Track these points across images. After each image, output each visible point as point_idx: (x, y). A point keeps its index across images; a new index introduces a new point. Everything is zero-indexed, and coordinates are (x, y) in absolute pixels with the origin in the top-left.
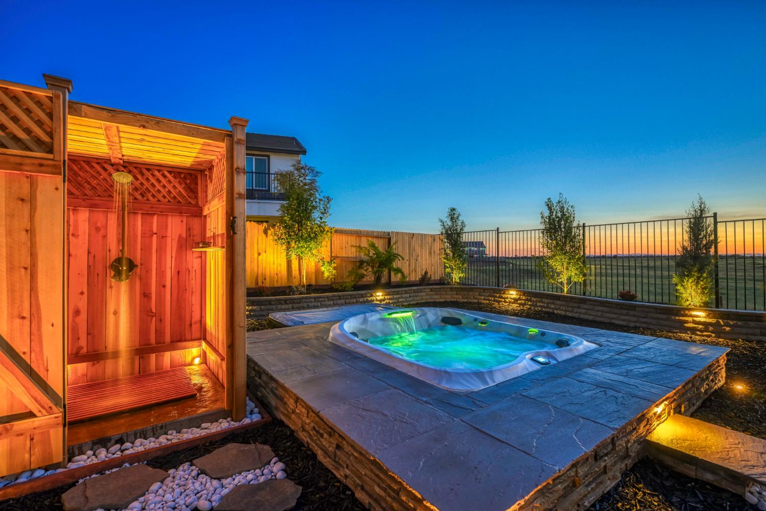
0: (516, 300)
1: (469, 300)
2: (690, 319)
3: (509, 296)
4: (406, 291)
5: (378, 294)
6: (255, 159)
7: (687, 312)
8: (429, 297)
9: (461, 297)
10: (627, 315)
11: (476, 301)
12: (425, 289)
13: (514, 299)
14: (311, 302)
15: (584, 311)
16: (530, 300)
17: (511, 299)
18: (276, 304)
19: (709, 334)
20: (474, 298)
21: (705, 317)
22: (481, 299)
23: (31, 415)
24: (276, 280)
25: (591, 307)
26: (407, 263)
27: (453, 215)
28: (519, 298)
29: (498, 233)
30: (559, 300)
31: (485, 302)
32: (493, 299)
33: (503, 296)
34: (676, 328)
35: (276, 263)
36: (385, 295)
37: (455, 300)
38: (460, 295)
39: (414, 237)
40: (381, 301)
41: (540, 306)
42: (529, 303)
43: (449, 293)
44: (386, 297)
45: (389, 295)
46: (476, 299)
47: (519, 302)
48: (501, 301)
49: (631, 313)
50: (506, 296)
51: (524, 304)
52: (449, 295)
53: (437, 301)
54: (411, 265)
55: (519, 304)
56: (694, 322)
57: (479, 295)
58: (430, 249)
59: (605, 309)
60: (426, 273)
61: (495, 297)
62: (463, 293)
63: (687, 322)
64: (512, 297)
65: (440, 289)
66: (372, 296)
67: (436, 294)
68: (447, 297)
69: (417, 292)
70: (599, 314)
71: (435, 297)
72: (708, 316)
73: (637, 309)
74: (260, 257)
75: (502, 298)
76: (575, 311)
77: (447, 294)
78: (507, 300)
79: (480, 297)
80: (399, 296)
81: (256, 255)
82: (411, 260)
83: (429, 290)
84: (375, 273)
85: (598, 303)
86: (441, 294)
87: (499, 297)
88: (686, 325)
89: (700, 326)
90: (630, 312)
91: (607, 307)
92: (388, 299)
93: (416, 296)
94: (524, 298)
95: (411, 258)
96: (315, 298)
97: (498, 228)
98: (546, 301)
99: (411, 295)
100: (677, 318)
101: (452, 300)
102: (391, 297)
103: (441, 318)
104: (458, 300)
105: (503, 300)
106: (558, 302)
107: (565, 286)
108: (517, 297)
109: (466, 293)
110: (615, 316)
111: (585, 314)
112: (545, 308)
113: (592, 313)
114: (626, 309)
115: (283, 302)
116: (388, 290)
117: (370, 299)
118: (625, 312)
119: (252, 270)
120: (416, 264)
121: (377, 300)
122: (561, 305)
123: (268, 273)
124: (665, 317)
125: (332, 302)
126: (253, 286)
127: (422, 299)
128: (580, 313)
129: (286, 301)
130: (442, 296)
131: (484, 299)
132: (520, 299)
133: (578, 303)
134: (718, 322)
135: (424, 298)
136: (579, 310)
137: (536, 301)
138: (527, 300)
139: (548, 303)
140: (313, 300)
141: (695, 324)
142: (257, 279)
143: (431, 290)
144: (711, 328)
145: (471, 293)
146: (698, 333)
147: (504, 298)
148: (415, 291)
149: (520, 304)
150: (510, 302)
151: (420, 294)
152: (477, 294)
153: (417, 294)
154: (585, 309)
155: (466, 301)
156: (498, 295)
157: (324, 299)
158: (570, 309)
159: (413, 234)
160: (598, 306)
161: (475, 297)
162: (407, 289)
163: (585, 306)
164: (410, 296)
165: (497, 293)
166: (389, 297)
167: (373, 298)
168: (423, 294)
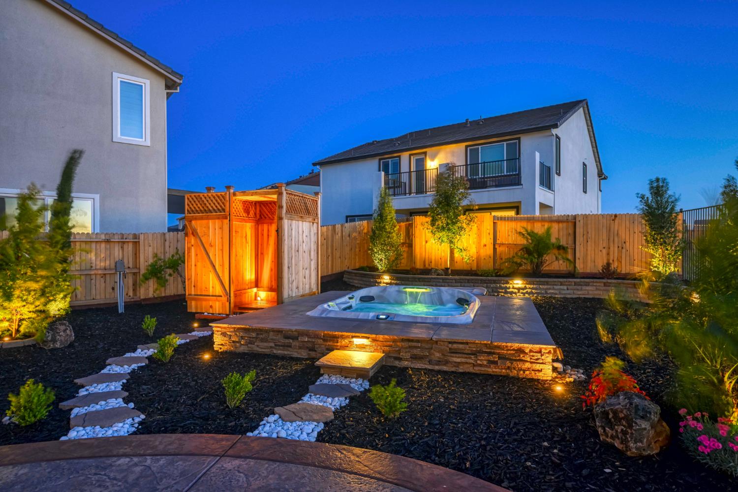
4: (561, 282)
5: (516, 282)
6: (507, 144)
14: (439, 282)
26: (604, 251)
27: (658, 189)
35: (440, 249)
36: (527, 284)
39: (617, 219)
40: (519, 289)
44: (527, 286)
45: (534, 284)
52: (631, 292)
60: (608, 264)
65: (620, 284)
66: (508, 283)
69: (581, 285)
74: (428, 244)
80: (549, 287)
81: (424, 243)
83: (603, 285)
92: (530, 288)
93: (578, 290)
95: (611, 244)
96: (443, 279)
99: (571, 287)
102: (536, 286)
103: (456, 298)
116: (529, 279)
117: (504, 286)
121: (513, 288)
125: (459, 284)
127: (588, 294)
129: (419, 279)
135: (590, 292)
151: (584, 288)
153: (579, 287)
157: (451, 281)
159: (616, 216)
164: (568, 289)
166: (530, 286)
167: (508, 286)
168: (587, 288)
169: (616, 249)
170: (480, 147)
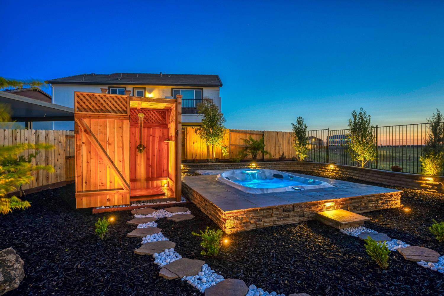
0: (333, 170)
1: (308, 170)
2: (424, 182)
3: (330, 168)
4: (269, 163)
5: (253, 164)
6: (195, 91)
7: (423, 178)
8: (283, 167)
9: (303, 168)
10: (390, 179)
11: (311, 171)
12: (281, 163)
13: (332, 170)
14: (217, 167)
15: (368, 177)
16: (341, 171)
17: (331, 169)
18: (200, 167)
19: (434, 190)
20: (310, 169)
21: (433, 181)
22: (314, 170)
23: (122, 189)
24: (201, 156)
25: (372, 174)
26: (274, 148)
27: (300, 121)
29: (328, 131)
30: (356, 171)
31: (316, 171)
32: (321, 170)
33: (327, 168)
34: (416, 187)
35: (202, 148)
36: (257, 165)
37: (299, 170)
38: (303, 167)
40: (254, 168)
41: (346, 174)
42: (340, 172)
43: (296, 166)
45: (259, 165)
46: (312, 169)
47: (335, 171)
48: (325, 171)
49: (393, 178)
50: (328, 168)
51: (338, 173)
53: (289, 170)
54: (276, 149)
55: (335, 172)
56: (427, 184)
57: (313, 167)
59: (379, 176)
60: (283, 154)
61: (322, 168)
62: (304, 166)
63: (422, 184)
64: (331, 168)
65: (291, 163)
66: (249, 165)
67: (288, 166)
68: (294, 168)
69: (276, 164)
70: (376, 178)
71: (288, 167)
72: (434, 180)
73: (396, 176)
74: (194, 145)
75: (326, 169)
76: (363, 177)
77: (294, 166)
78: (328, 170)
79: (313, 169)
80: (265, 166)
81: (192, 144)
84: (253, 153)
85: (375, 173)
86: (291, 166)
87: (325, 169)
88: (422, 185)
89: (430, 186)
90: (392, 177)
91: (381, 175)
92: (258, 167)
93: (275, 167)
94: (338, 169)
95: (276, 146)
96: (219, 165)
97: (328, 128)
98: (349, 171)
99: (273, 166)
100: (417, 181)
101: (298, 170)
102: (260, 166)
103: (273, 175)
104: (301, 170)
105: (326, 170)
106: (355, 172)
107: (363, 162)
108: (334, 169)
109: (306, 166)
110: (384, 180)
111: (369, 178)
112: (348, 175)
113: (372, 178)
114: (390, 176)
115: (203, 166)
116: (258, 163)
117: (248, 167)
118: (389, 177)
119: (190, 151)
120: (279, 149)
121: (252, 168)
122: (357, 173)
123: (198, 153)
124: (410, 180)
125: (227, 168)
126: (191, 159)
128: (366, 178)
129: (205, 166)
130: (292, 167)
131: (316, 170)
132: (335, 170)
133: (366, 172)
134: (440, 184)
135: (280, 168)
136: (366, 176)
137: (344, 171)
138: (339, 170)
139: (350, 172)
140: (218, 166)
141: (427, 185)
142: (193, 156)
143: (285, 164)
144: (436, 187)
145: (309, 166)
146: (428, 190)
147: (327, 169)
148: (275, 164)
149: (336, 173)
150: (330, 172)
151: (278, 166)
152: (312, 166)
153: (276, 165)
154: (369, 175)
155: (306, 170)
156: (324, 168)
157: (223, 166)
158: (361, 175)
159: (278, 132)
160: (376, 174)
161: (311, 168)
162: (270, 162)
163: (369, 174)
164: (272, 167)
165: (323, 166)
166: (259, 166)
167: (250, 167)
168: (279, 166)
169: (278, 147)
170: (180, 90)
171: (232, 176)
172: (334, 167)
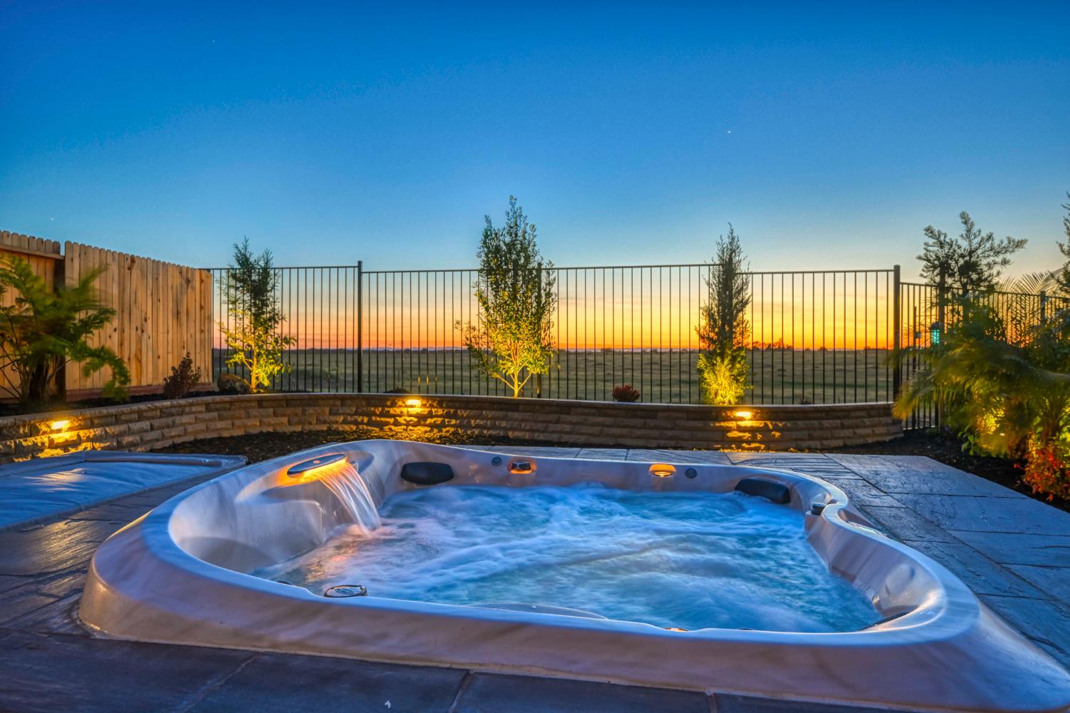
0: (421, 419)
1: (307, 428)
2: (733, 424)
3: (405, 410)
4: (137, 413)
5: (55, 425)
7: (729, 413)
8: (202, 426)
9: (285, 420)
10: (644, 427)
11: (325, 428)
12: (191, 405)
13: (417, 416)
15: (568, 428)
16: (455, 416)
17: (410, 416)
19: (757, 445)
20: (319, 421)
21: (751, 420)
22: (337, 422)
25: (581, 418)
28: (430, 412)
29: (360, 273)
30: (517, 411)
31: (347, 428)
32: (366, 419)
33: (392, 411)
34: (717, 442)
36: (81, 428)
37: (271, 430)
38: (284, 415)
39: (135, 266)
40: (65, 446)
41: (477, 426)
42: (453, 422)
43: (254, 412)
44: (83, 433)
45: (92, 426)
46: (325, 422)
47: (429, 421)
48: (387, 424)
49: (651, 422)
50: (398, 411)
51: (443, 425)
52: (255, 417)
53: (226, 434)
54: (126, 343)
55: (429, 425)
56: (740, 429)
57: (331, 413)
58: (177, 303)
59: (608, 420)
60: (186, 364)
61: (369, 415)
62: (290, 411)
63: (729, 430)
64: (412, 411)
65: (231, 403)
66: (34, 431)
67: (221, 418)
68: (250, 422)
69: (172, 415)
70: (597, 430)
71: (220, 425)
72: (754, 418)
73: (660, 414)
75: (389, 415)
76: (551, 430)
77: (249, 417)
78: (401, 420)
79: (333, 418)
80: (123, 427)
82: (127, 330)
83: (202, 408)
85: (593, 411)
86: (233, 418)
87: (381, 415)
88: (730, 435)
89: (747, 435)
90: (648, 421)
91: (611, 416)
92: (88, 439)
93: (168, 427)
94: (440, 412)
95: (127, 323)
97: (360, 263)
98: (490, 414)
99: (156, 423)
100: (717, 424)
101: (264, 430)
102: (98, 431)
104: (279, 429)
105: (392, 420)
106: (516, 415)
107: (516, 382)
108: (425, 411)
109: (299, 410)
110: (625, 431)
111: (570, 433)
112: (489, 429)
113: (584, 429)
114: (641, 417)
117: (29, 442)
118: (639, 422)
121: (52, 445)
122: (523, 420)
124: (700, 424)
127: (186, 433)
128: (561, 432)
130: (237, 422)
131: (345, 422)
132: (430, 415)
133: (556, 412)
134: (766, 424)
135: (190, 429)
136: (559, 427)
137: (469, 417)
138: (448, 415)
139: (494, 418)
141: (740, 431)
143: (208, 407)
144: (759, 436)
145: (311, 410)
146: (745, 445)
147: (394, 416)
148: (164, 413)
149: (432, 426)
150: (408, 424)
151: (178, 419)
152: (327, 410)
153: (170, 420)
154: (570, 423)
155: (298, 429)
156: (378, 411)
158: (541, 426)
159: (133, 259)
160: (594, 415)
161: (321, 418)
162: (143, 406)
163: (569, 418)
164: (152, 428)
165: (376, 406)
166: (91, 433)
167: (39, 440)
168: (185, 419)
171: (222, 534)
172: (424, 406)
